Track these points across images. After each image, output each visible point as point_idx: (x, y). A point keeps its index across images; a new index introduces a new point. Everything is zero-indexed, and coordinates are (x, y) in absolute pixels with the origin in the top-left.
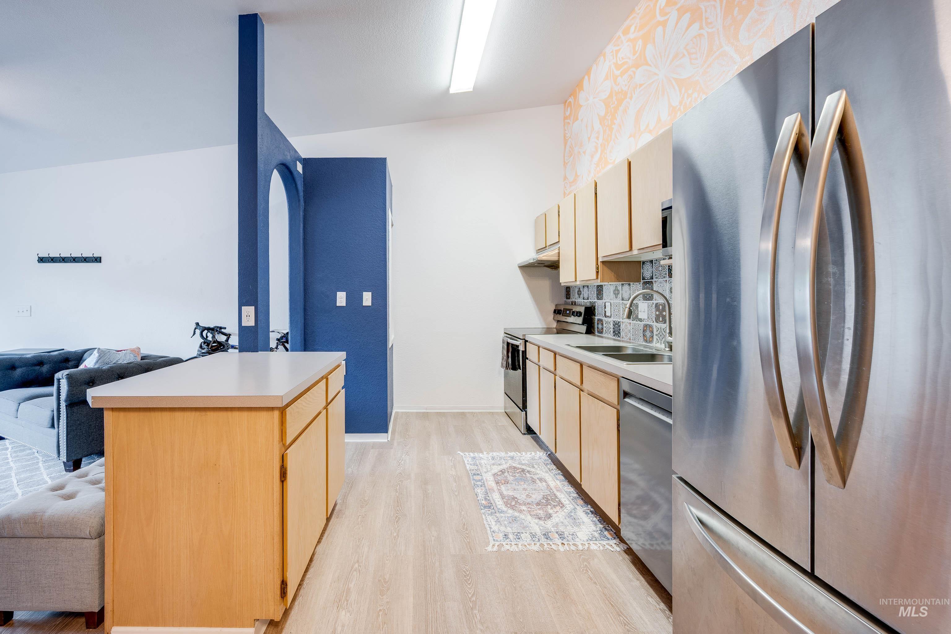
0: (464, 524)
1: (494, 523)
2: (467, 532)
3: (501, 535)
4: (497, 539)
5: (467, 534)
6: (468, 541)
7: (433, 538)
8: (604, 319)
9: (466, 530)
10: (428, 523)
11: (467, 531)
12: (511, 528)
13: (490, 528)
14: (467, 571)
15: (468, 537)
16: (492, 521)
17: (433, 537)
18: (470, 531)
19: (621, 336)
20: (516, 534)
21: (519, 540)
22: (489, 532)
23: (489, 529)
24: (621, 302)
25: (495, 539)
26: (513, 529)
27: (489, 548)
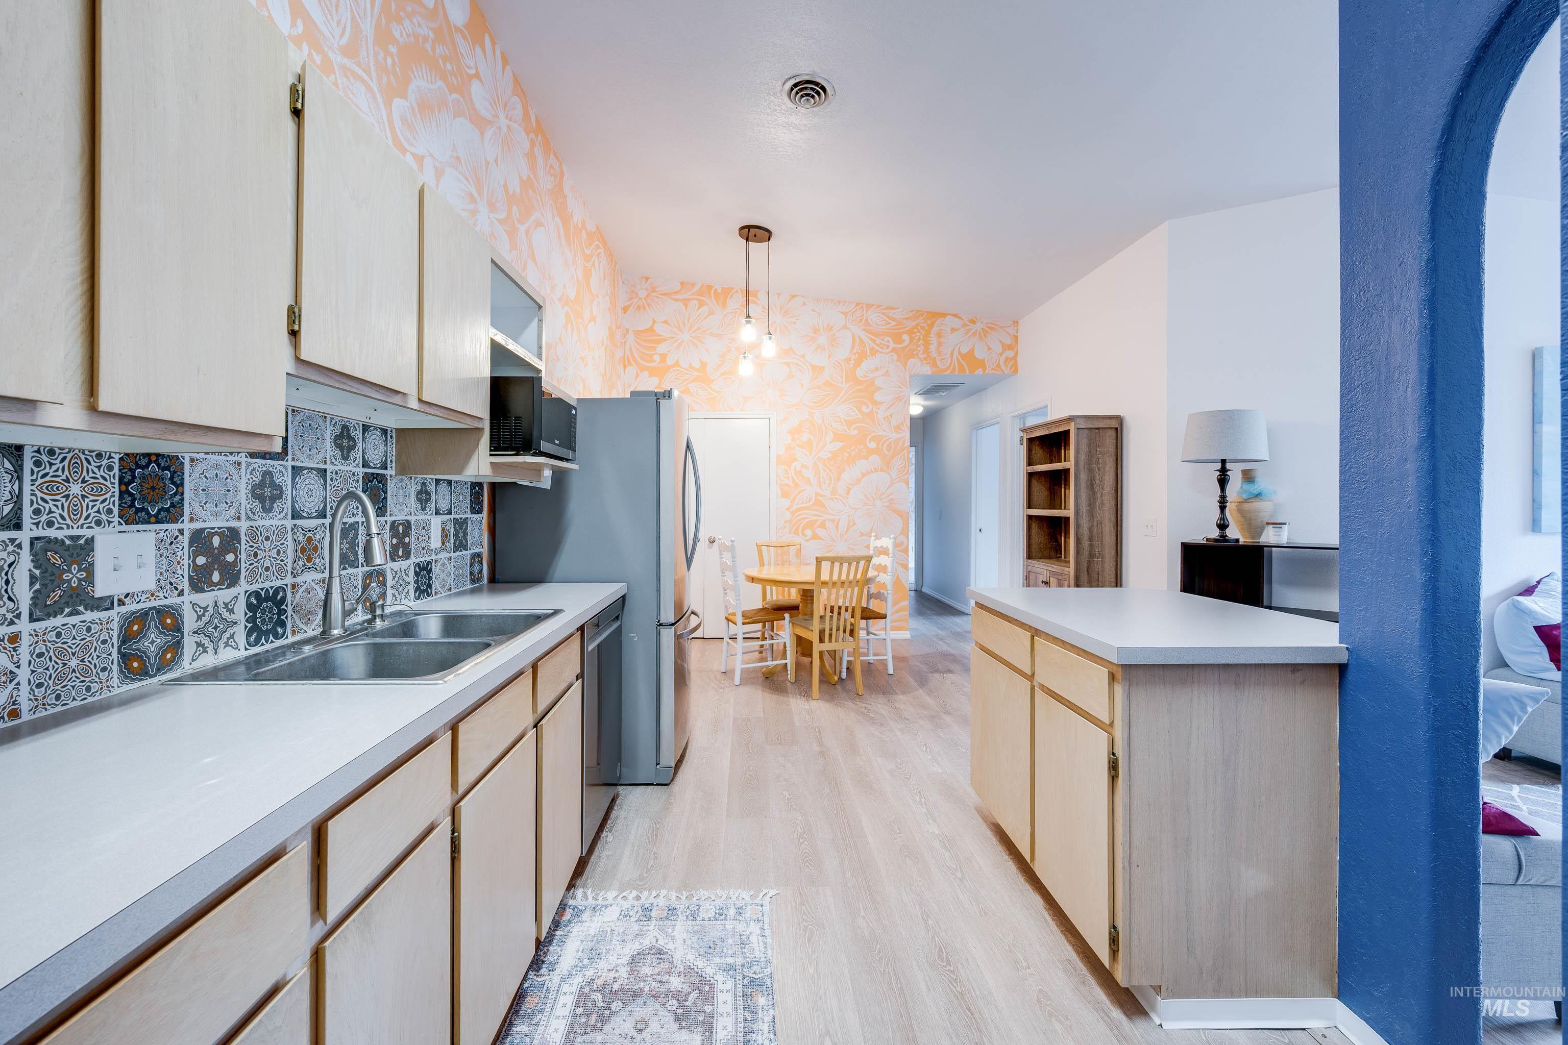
0: (809, 941)
1: (754, 939)
2: (804, 923)
3: (748, 914)
4: (757, 907)
5: (804, 920)
6: (804, 908)
7: (862, 914)
9: (807, 927)
10: (878, 946)
11: (805, 926)
12: (725, 929)
13: (762, 928)
14: (807, 866)
15: (804, 914)
16: (755, 945)
17: (863, 916)
18: (799, 925)
20: (722, 917)
21: (722, 905)
22: (767, 920)
23: (766, 927)
25: (760, 908)
26: (722, 927)
27: (772, 892)
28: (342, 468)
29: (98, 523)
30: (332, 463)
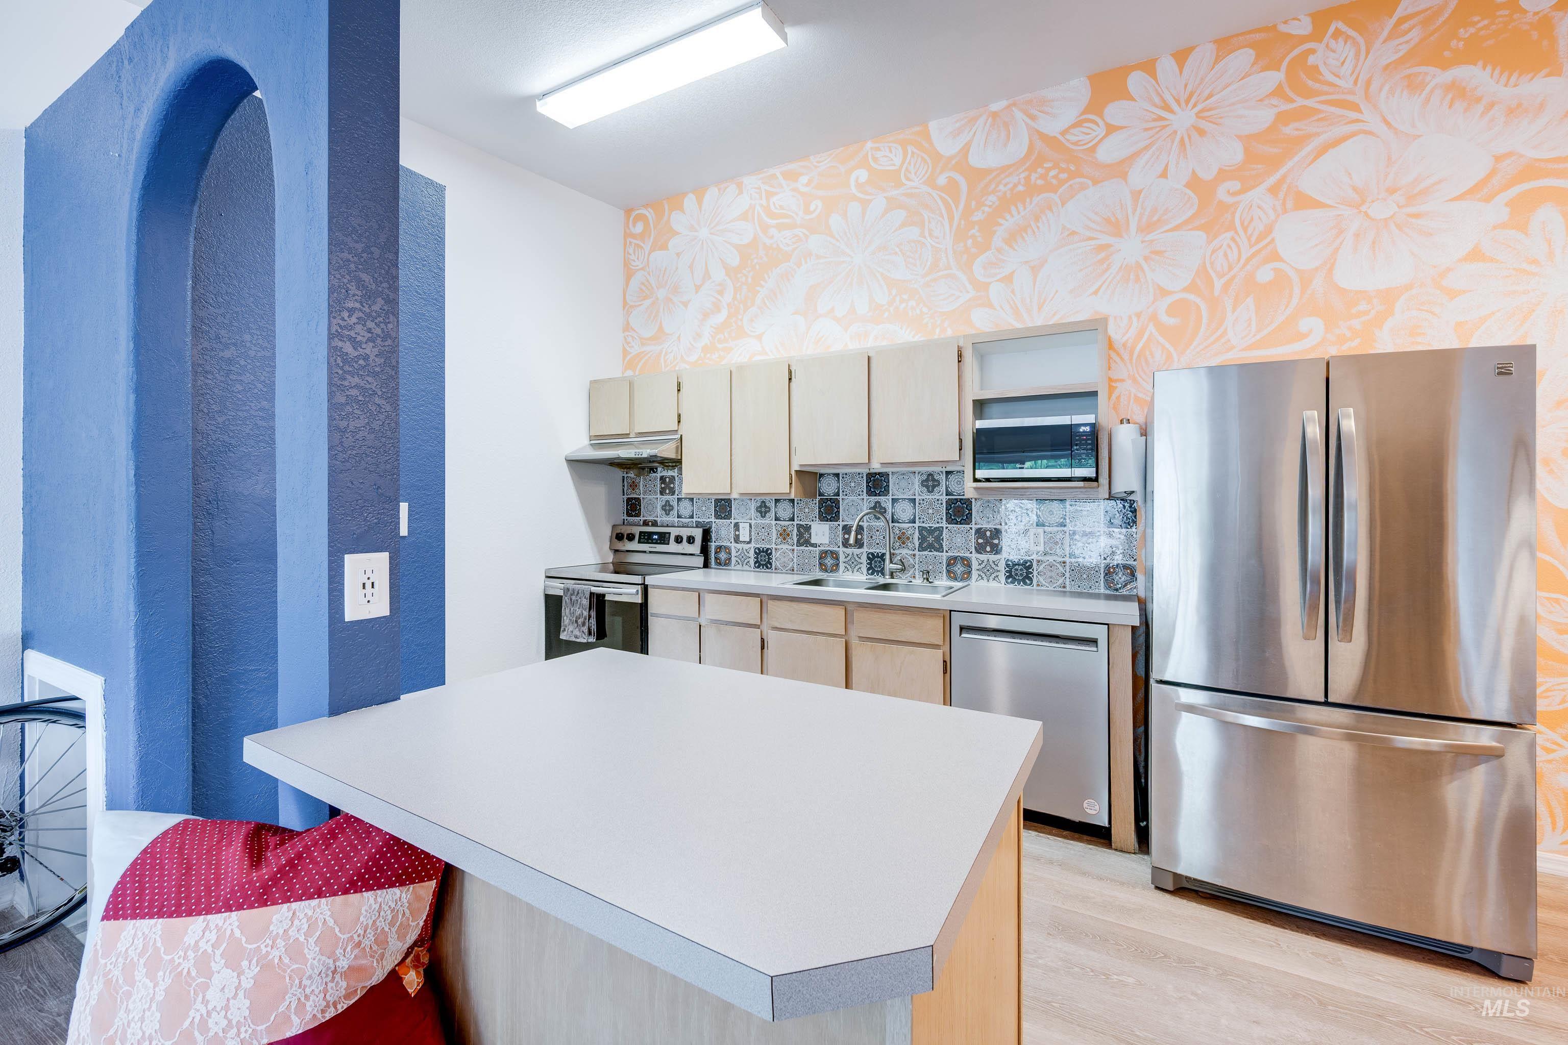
8: (733, 546)
19: (773, 567)
24: (774, 522)
28: (928, 497)
29: (813, 521)
30: (919, 495)
